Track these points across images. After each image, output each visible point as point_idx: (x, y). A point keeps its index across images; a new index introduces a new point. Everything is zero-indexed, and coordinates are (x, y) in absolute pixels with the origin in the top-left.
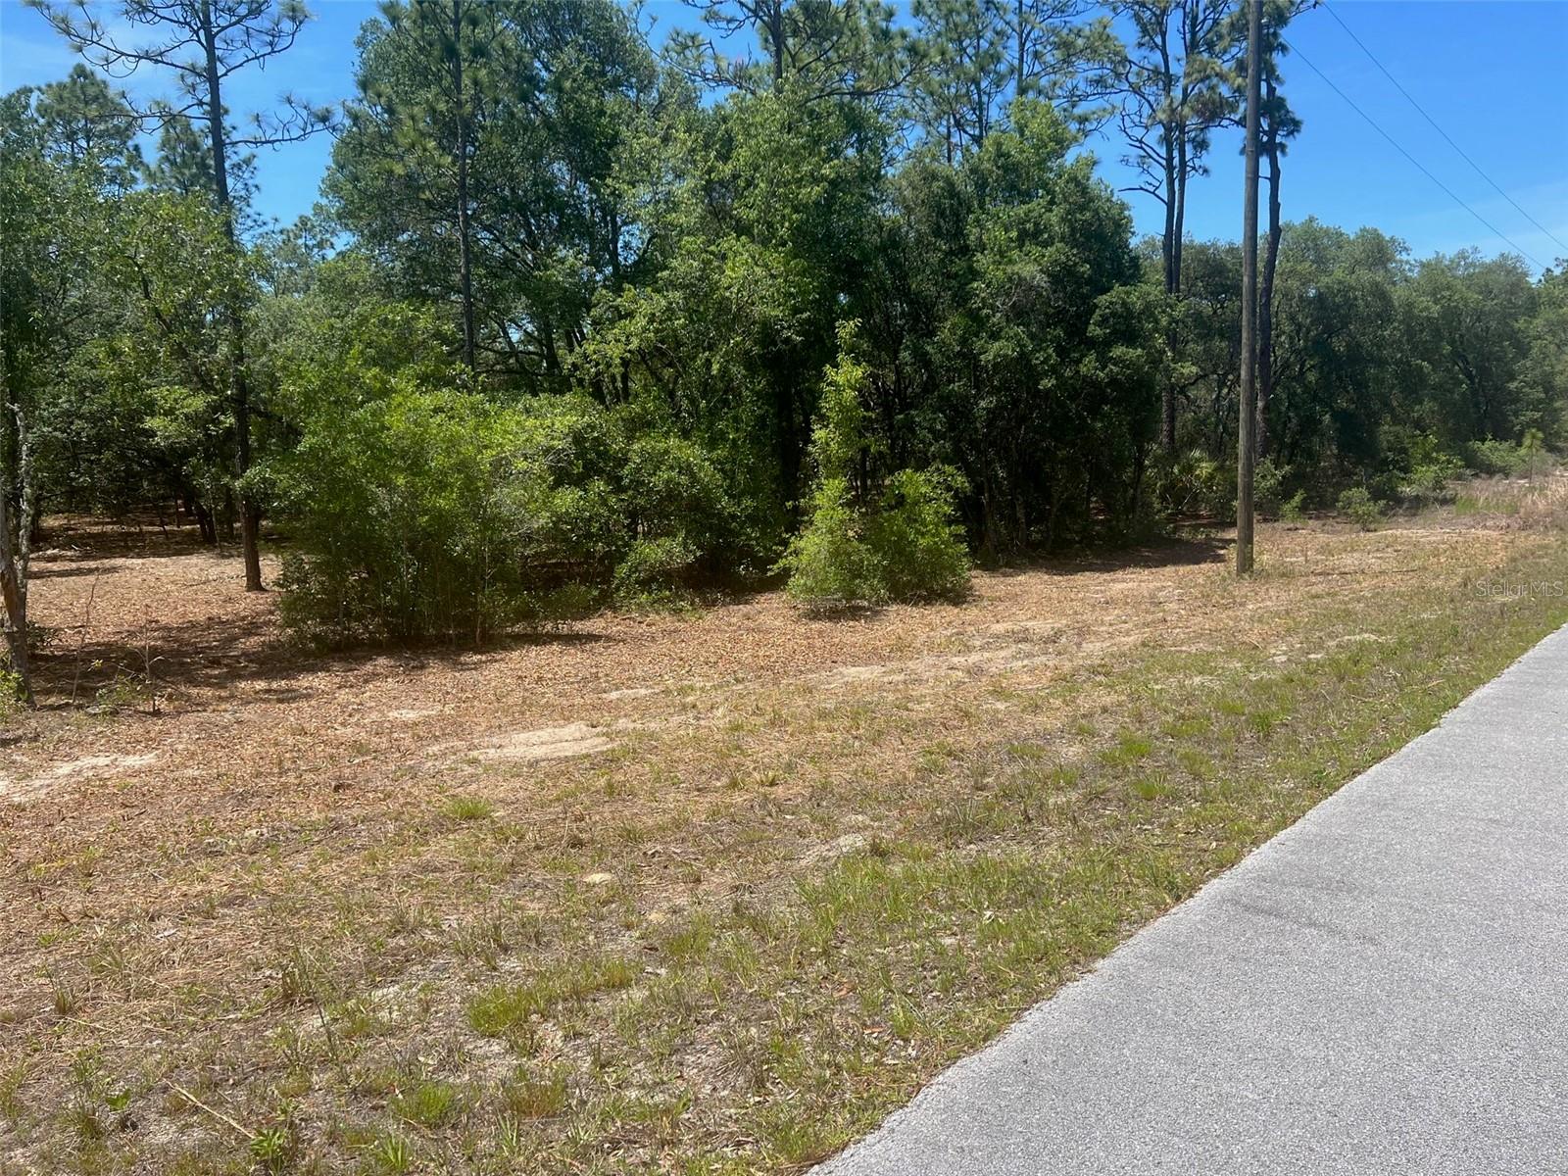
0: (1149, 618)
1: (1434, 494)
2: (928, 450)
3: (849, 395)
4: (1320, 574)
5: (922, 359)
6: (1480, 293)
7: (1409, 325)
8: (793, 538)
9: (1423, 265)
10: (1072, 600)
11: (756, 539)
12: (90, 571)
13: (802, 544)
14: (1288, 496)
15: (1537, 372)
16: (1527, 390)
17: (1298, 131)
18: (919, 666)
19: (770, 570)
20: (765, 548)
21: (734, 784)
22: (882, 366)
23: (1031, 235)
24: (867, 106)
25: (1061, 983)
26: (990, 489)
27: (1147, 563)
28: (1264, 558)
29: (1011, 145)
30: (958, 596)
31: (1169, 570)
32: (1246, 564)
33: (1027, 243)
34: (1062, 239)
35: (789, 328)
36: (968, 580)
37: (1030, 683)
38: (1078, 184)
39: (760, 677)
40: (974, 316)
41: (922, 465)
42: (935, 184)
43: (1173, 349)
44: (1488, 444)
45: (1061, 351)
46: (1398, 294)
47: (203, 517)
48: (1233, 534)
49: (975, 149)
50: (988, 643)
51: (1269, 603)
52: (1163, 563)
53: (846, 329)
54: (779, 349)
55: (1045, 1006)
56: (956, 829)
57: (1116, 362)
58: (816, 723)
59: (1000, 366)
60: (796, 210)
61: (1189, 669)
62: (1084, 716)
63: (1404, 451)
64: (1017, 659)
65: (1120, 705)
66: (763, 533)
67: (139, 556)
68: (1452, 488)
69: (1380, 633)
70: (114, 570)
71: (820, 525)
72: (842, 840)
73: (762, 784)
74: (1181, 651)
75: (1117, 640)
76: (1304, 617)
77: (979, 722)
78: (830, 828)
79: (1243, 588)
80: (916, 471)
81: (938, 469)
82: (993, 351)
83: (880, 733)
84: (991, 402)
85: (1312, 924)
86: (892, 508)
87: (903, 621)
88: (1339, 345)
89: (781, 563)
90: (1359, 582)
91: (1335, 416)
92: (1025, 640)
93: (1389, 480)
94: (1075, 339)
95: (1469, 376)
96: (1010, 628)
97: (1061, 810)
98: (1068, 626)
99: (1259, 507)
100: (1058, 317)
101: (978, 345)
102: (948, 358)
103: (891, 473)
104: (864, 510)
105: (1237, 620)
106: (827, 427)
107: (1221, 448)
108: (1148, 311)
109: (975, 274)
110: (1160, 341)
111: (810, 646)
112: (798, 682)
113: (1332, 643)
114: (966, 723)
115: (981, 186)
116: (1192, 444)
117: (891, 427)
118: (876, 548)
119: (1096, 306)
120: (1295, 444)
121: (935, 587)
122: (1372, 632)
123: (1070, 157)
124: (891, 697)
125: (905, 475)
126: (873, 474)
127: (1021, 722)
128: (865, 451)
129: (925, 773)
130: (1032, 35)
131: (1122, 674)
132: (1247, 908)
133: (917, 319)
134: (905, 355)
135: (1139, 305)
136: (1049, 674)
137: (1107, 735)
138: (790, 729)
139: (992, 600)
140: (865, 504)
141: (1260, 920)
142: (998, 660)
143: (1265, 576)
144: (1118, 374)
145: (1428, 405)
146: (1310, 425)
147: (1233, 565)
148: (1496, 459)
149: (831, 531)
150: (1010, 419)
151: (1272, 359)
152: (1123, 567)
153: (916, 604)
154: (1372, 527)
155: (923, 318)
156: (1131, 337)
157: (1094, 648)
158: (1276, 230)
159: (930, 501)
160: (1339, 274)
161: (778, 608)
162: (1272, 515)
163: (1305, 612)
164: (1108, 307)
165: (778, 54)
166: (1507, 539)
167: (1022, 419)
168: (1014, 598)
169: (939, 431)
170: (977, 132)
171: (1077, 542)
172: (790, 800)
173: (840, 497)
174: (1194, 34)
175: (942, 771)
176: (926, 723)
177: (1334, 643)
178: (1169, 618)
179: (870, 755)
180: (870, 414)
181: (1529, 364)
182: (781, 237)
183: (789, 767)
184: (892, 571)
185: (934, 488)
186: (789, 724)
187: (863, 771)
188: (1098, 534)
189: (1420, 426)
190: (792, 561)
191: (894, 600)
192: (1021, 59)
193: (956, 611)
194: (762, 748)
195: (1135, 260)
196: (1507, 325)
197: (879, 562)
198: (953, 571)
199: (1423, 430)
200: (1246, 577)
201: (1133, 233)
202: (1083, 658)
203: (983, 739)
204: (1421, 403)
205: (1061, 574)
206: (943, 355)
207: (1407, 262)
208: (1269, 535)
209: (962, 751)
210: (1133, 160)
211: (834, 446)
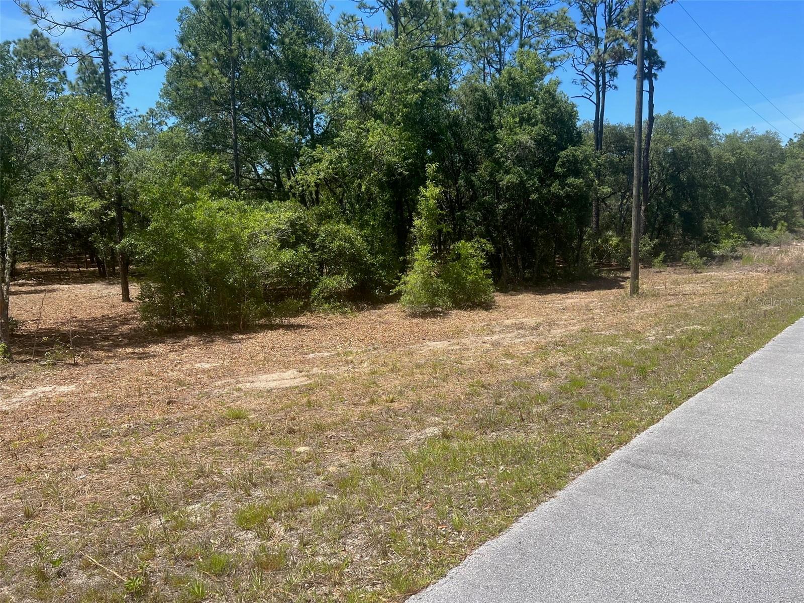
0: (585, 317)
1: (731, 254)
2: (473, 231)
3: (432, 202)
4: (672, 295)
5: (470, 184)
6: (756, 151)
7: (719, 167)
8: (403, 276)
9: (727, 136)
10: (546, 308)
11: (384, 276)
12: (41, 291)
13: (408, 279)
14: (657, 255)
15: (785, 192)
16: (779, 201)
17: (663, 67)
18: (467, 341)
19: (391, 292)
20: (389, 281)
21: (372, 402)
22: (449, 187)
23: (526, 120)
24: (442, 53)
25: (539, 503)
26: (505, 251)
27: (584, 289)
28: (644, 286)
29: (516, 74)
30: (488, 305)
31: (596, 292)
32: (635, 290)
33: (524, 124)
34: (542, 122)
35: (402, 167)
36: (493, 298)
37: (524, 350)
38: (550, 94)
39: (386, 347)
40: (497, 162)
41: (469, 239)
42: (477, 94)
43: (599, 180)
44: (759, 228)
45: (541, 180)
46: (714, 151)
47: (99, 264)
48: (628, 274)
49: (497, 76)
50: (503, 330)
51: (646, 310)
52: (592, 289)
53: (431, 168)
54: (396, 179)
55: (530, 514)
56: (485, 424)
57: (569, 185)
58: (415, 370)
59: (510, 187)
60: (405, 106)
61: (605, 343)
62: (551, 367)
63: (716, 232)
64: (518, 338)
65: (570, 361)
66: (388, 273)
67: (67, 284)
68: (741, 251)
69: (703, 325)
70: (54, 290)
71: (417, 269)
72: (427, 430)
73: (387, 401)
74: (601, 334)
75: (569, 328)
76: (664, 317)
77: (498, 370)
78: (421, 424)
79: (634, 301)
80: (466, 241)
81: (478, 241)
82: (506, 180)
83: (447, 375)
84: (505, 206)
85: (666, 473)
86: (454, 260)
87: (459, 318)
88: (683, 178)
89: (397, 289)
90: (692, 299)
91: (681, 214)
92: (521, 328)
93: (709, 247)
94: (549, 175)
95: (750, 193)
96: (514, 322)
97: (539, 415)
98: (544, 321)
99: (642, 260)
100: (539, 163)
101: (499, 176)
102: (483, 183)
103: (454, 242)
104: (439, 261)
105: (630, 318)
106: (421, 218)
107: (622, 231)
108: (586, 159)
109: (497, 140)
110: (592, 175)
111: (412, 331)
112: (406, 350)
114: (491, 370)
115: (501, 94)
116: (608, 228)
117: (454, 219)
118: (446, 281)
119: (559, 157)
120: (660, 229)
121: (476, 301)
122: (699, 324)
123: (546, 80)
124: (453, 357)
125: (461, 243)
126: (444, 243)
127: (519, 370)
128: (440, 231)
129: (470, 396)
130: (527, 17)
131: (571, 346)
132: (633, 465)
133: (467, 163)
134: (461, 182)
135: (581, 157)
136: (534, 346)
137: (563, 377)
138: (401, 374)
139: (505, 308)
140: (441, 258)
141: (641, 471)
142: (508, 338)
143: (644, 296)
144: (570, 192)
145: (728, 208)
146: (668, 218)
147: (628, 290)
148: (763, 236)
149: (423, 272)
150: (515, 215)
151: (649, 184)
152: (572, 291)
153: (466, 310)
154: (699, 271)
155: (470, 162)
156: (577, 173)
157: (557, 332)
158: (651, 118)
159: (474, 257)
160: (684, 141)
161: (395, 312)
162: (648, 264)
163: (665, 314)
164: (565, 158)
165: (396, 26)
166: (768, 277)
167: (521, 215)
168: (516, 307)
169: (479, 221)
170: (498, 67)
171: (549, 278)
172: (401, 409)
173: (427, 255)
174: (610, 16)
175: (479, 395)
176: (471, 370)
177: (679, 330)
178: (595, 317)
179: (442, 387)
180: (443, 212)
181: (780, 187)
182: (398, 120)
183: (401, 393)
184: (454, 293)
185: (476, 250)
186: (401, 371)
187: (438, 395)
188: (560, 274)
189: (725, 219)
190: (403, 287)
191: (455, 308)
192: (522, 29)
193: (487, 313)
194: (387, 383)
195: (579, 133)
196: (769, 167)
197: (447, 288)
198: (485, 293)
199: (726, 221)
200: (635, 296)
201: (578, 119)
202: (551, 337)
203: (500, 379)
204: (725, 207)
205: (540, 295)
206: (481, 182)
207: (719, 135)
208: (646, 275)
209: (489, 385)
210: (579, 82)
211: (424, 228)
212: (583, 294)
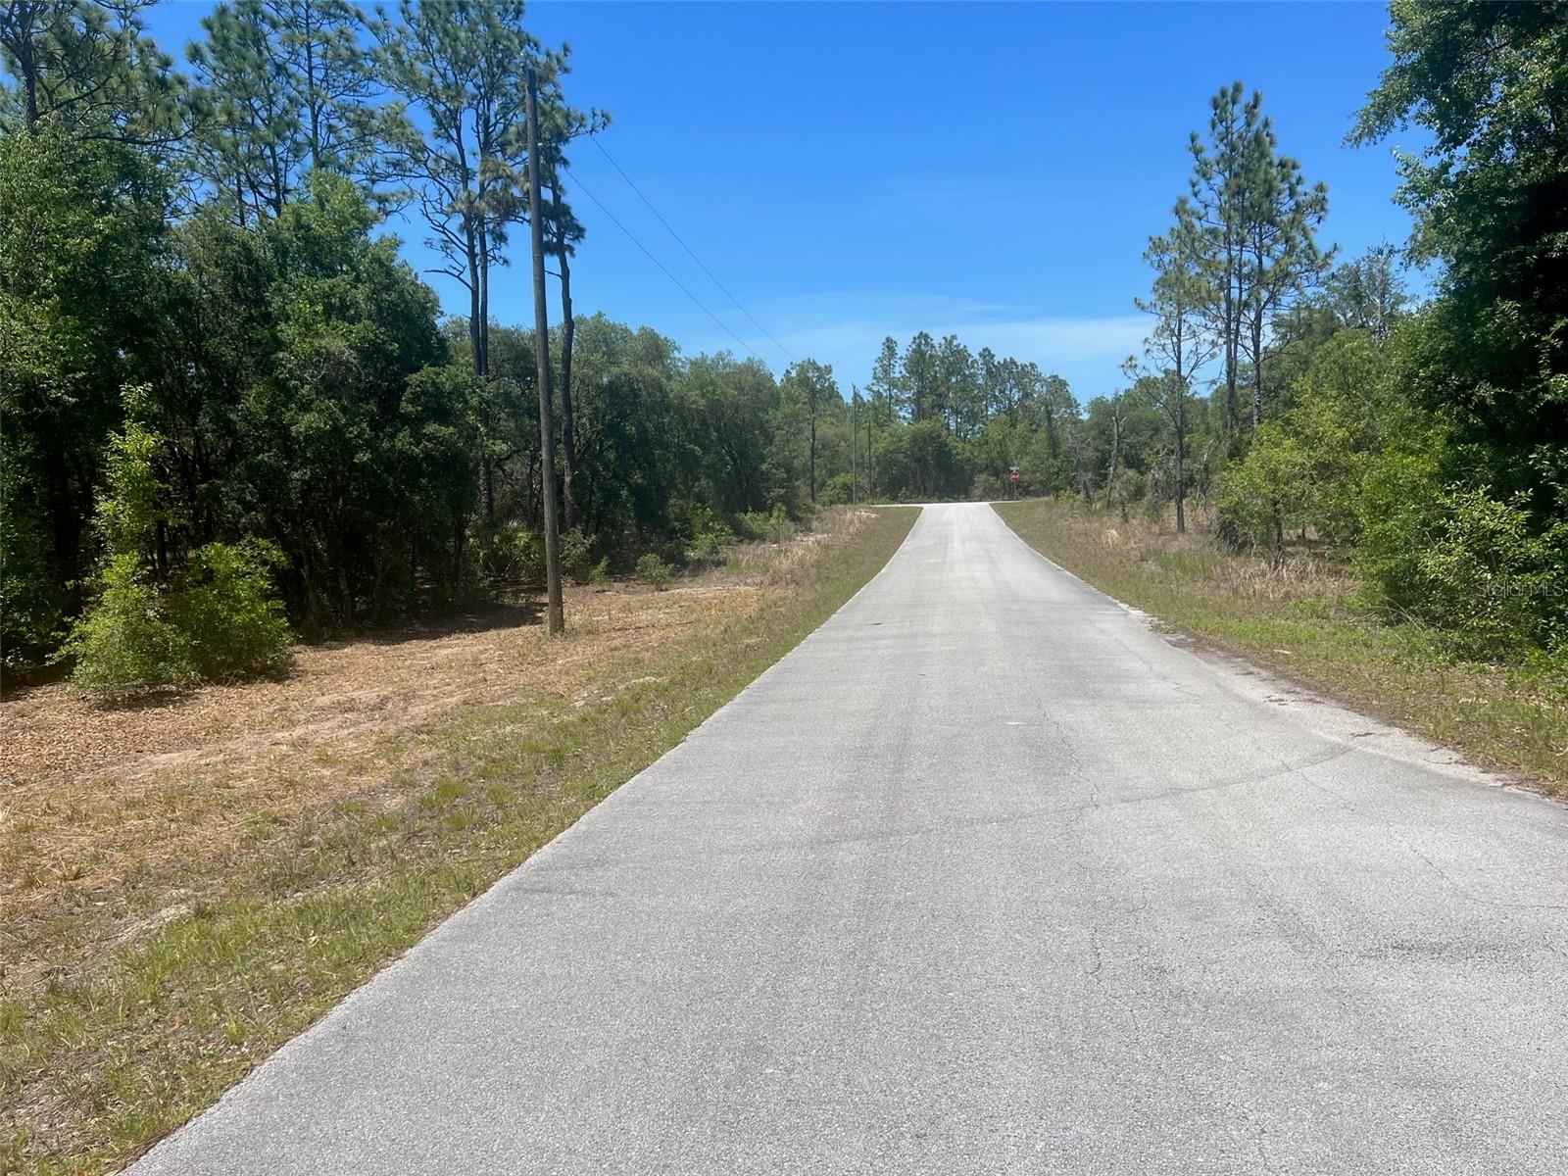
0: (471, 679)
1: (711, 558)
2: (238, 522)
3: (140, 466)
4: (619, 630)
5: (226, 428)
6: (736, 389)
7: (681, 415)
8: (77, 622)
9: (692, 363)
10: (399, 668)
11: (27, 624)
13: (89, 628)
14: (596, 562)
15: (781, 456)
16: (774, 470)
17: (583, 237)
18: (241, 745)
19: (50, 659)
20: (39, 634)
21: (30, 883)
22: (179, 434)
23: (338, 310)
24: (143, 154)
26: (310, 562)
27: (471, 629)
28: (574, 617)
29: (311, 218)
30: (280, 672)
31: (493, 633)
32: (558, 625)
33: (334, 318)
34: (369, 318)
35: (59, 387)
36: (290, 656)
37: (356, 748)
38: (381, 264)
39: (47, 776)
40: (281, 386)
41: (232, 537)
42: (229, 249)
43: (486, 425)
44: (749, 515)
45: (375, 426)
46: (674, 387)
48: (545, 599)
49: (272, 212)
50: (313, 716)
51: (576, 658)
52: (486, 628)
53: (133, 394)
54: (47, 413)
56: (280, 883)
57: (431, 438)
58: (123, 813)
59: (313, 438)
60: (62, 261)
61: (503, 720)
62: (407, 771)
63: (688, 521)
64: (343, 728)
65: (440, 757)
66: (36, 619)
68: (725, 552)
69: (659, 675)
71: (111, 606)
72: (164, 913)
73: (65, 878)
74: (498, 706)
75: (441, 701)
76: (602, 667)
77: (305, 788)
78: (148, 905)
79: (558, 644)
80: (227, 544)
81: (251, 542)
82: (304, 423)
83: (199, 812)
84: (305, 473)
86: (199, 584)
87: (213, 702)
88: (630, 429)
89: (63, 651)
90: (650, 635)
91: (632, 491)
92: (351, 710)
93: (678, 546)
94: (388, 416)
95: (734, 459)
96: (335, 700)
97: (382, 851)
98: (393, 692)
99: (570, 572)
100: (372, 391)
101: (287, 416)
102: (256, 427)
103: (197, 546)
104: (164, 586)
105: (548, 673)
106: (113, 498)
107: (534, 520)
108: (458, 392)
109: (279, 344)
110: (471, 418)
111: (107, 739)
112: (97, 777)
113: (621, 687)
114: (292, 791)
115: (282, 251)
116: (510, 514)
117: (192, 497)
118: (183, 627)
119: (407, 384)
120: (600, 515)
121: (254, 665)
122: (653, 675)
123: (374, 235)
124: (210, 778)
125: (210, 550)
126: (173, 545)
127: (346, 783)
128: (161, 524)
129: (249, 842)
130: (324, 109)
131: (444, 732)
133: (217, 382)
134: (204, 421)
135: (448, 386)
136: (374, 738)
137: (427, 784)
138: (92, 823)
139: (316, 674)
140: (166, 579)
142: (324, 731)
143: (574, 633)
144: (432, 450)
145: (703, 482)
146: (611, 495)
147: (547, 628)
148: (755, 527)
149: (125, 612)
150: (327, 490)
151: (576, 438)
152: (449, 634)
153: (232, 685)
154: (664, 587)
155: (225, 387)
156: (444, 416)
157: (419, 711)
158: (570, 323)
159: (244, 576)
160: (626, 367)
161: (61, 702)
162: (582, 580)
163: (604, 664)
164: (418, 386)
165: (30, 83)
166: (760, 593)
167: (341, 490)
168: (340, 670)
169: (250, 501)
170: (274, 195)
171: (404, 612)
172: (100, 888)
173: (134, 574)
174: (487, 134)
175: (268, 837)
176: (249, 797)
177: (623, 687)
178: (488, 678)
179: (190, 835)
180: (167, 486)
181: (774, 449)
182: (45, 288)
183: (96, 858)
184: (203, 650)
185: (248, 562)
186: (91, 818)
187: (182, 849)
188: (425, 603)
189: (700, 499)
190: (78, 646)
191: (208, 683)
192: (315, 133)
193: (278, 688)
194: (60, 846)
195: (442, 341)
196: (757, 416)
197: (187, 643)
198: (272, 646)
199: (703, 502)
200: (558, 635)
201: (442, 313)
202: (407, 720)
203: (309, 804)
204: (699, 480)
205: (388, 644)
206: (250, 423)
207: (680, 360)
208: (580, 597)
209: (288, 816)
210: (438, 244)
211: (124, 519)
212: (469, 639)
